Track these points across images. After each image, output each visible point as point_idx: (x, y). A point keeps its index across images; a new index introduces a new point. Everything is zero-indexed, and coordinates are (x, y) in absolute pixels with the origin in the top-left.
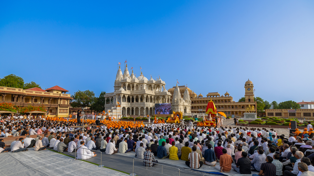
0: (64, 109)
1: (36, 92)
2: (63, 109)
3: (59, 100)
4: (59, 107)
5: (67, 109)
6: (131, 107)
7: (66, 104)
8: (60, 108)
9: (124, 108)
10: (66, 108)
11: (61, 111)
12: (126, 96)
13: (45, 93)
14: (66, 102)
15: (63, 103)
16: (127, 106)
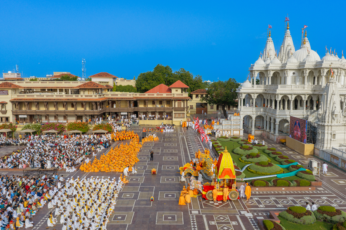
0: (180, 113)
1: (148, 95)
2: (178, 113)
3: (173, 102)
4: (173, 111)
5: (184, 113)
6: (265, 114)
7: (182, 106)
8: (175, 112)
9: (248, 118)
10: (182, 112)
11: (176, 115)
12: (255, 96)
13: (157, 95)
14: (182, 103)
15: (178, 105)
16: (254, 113)
